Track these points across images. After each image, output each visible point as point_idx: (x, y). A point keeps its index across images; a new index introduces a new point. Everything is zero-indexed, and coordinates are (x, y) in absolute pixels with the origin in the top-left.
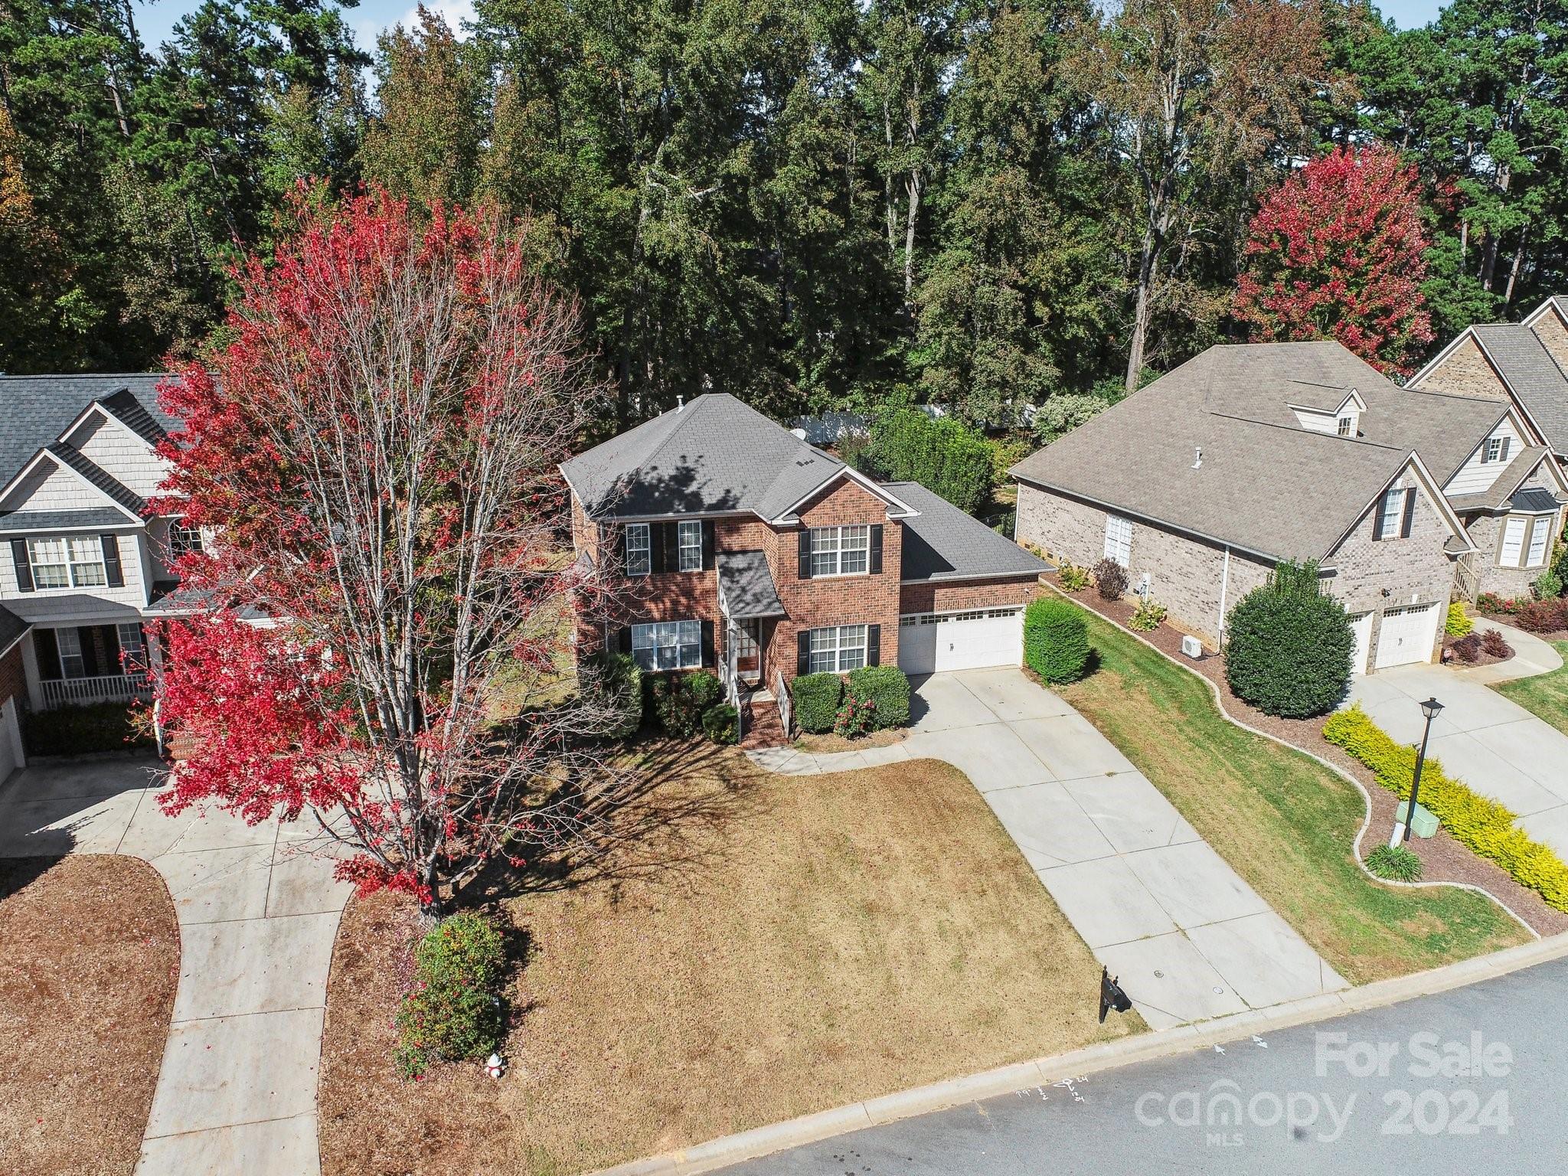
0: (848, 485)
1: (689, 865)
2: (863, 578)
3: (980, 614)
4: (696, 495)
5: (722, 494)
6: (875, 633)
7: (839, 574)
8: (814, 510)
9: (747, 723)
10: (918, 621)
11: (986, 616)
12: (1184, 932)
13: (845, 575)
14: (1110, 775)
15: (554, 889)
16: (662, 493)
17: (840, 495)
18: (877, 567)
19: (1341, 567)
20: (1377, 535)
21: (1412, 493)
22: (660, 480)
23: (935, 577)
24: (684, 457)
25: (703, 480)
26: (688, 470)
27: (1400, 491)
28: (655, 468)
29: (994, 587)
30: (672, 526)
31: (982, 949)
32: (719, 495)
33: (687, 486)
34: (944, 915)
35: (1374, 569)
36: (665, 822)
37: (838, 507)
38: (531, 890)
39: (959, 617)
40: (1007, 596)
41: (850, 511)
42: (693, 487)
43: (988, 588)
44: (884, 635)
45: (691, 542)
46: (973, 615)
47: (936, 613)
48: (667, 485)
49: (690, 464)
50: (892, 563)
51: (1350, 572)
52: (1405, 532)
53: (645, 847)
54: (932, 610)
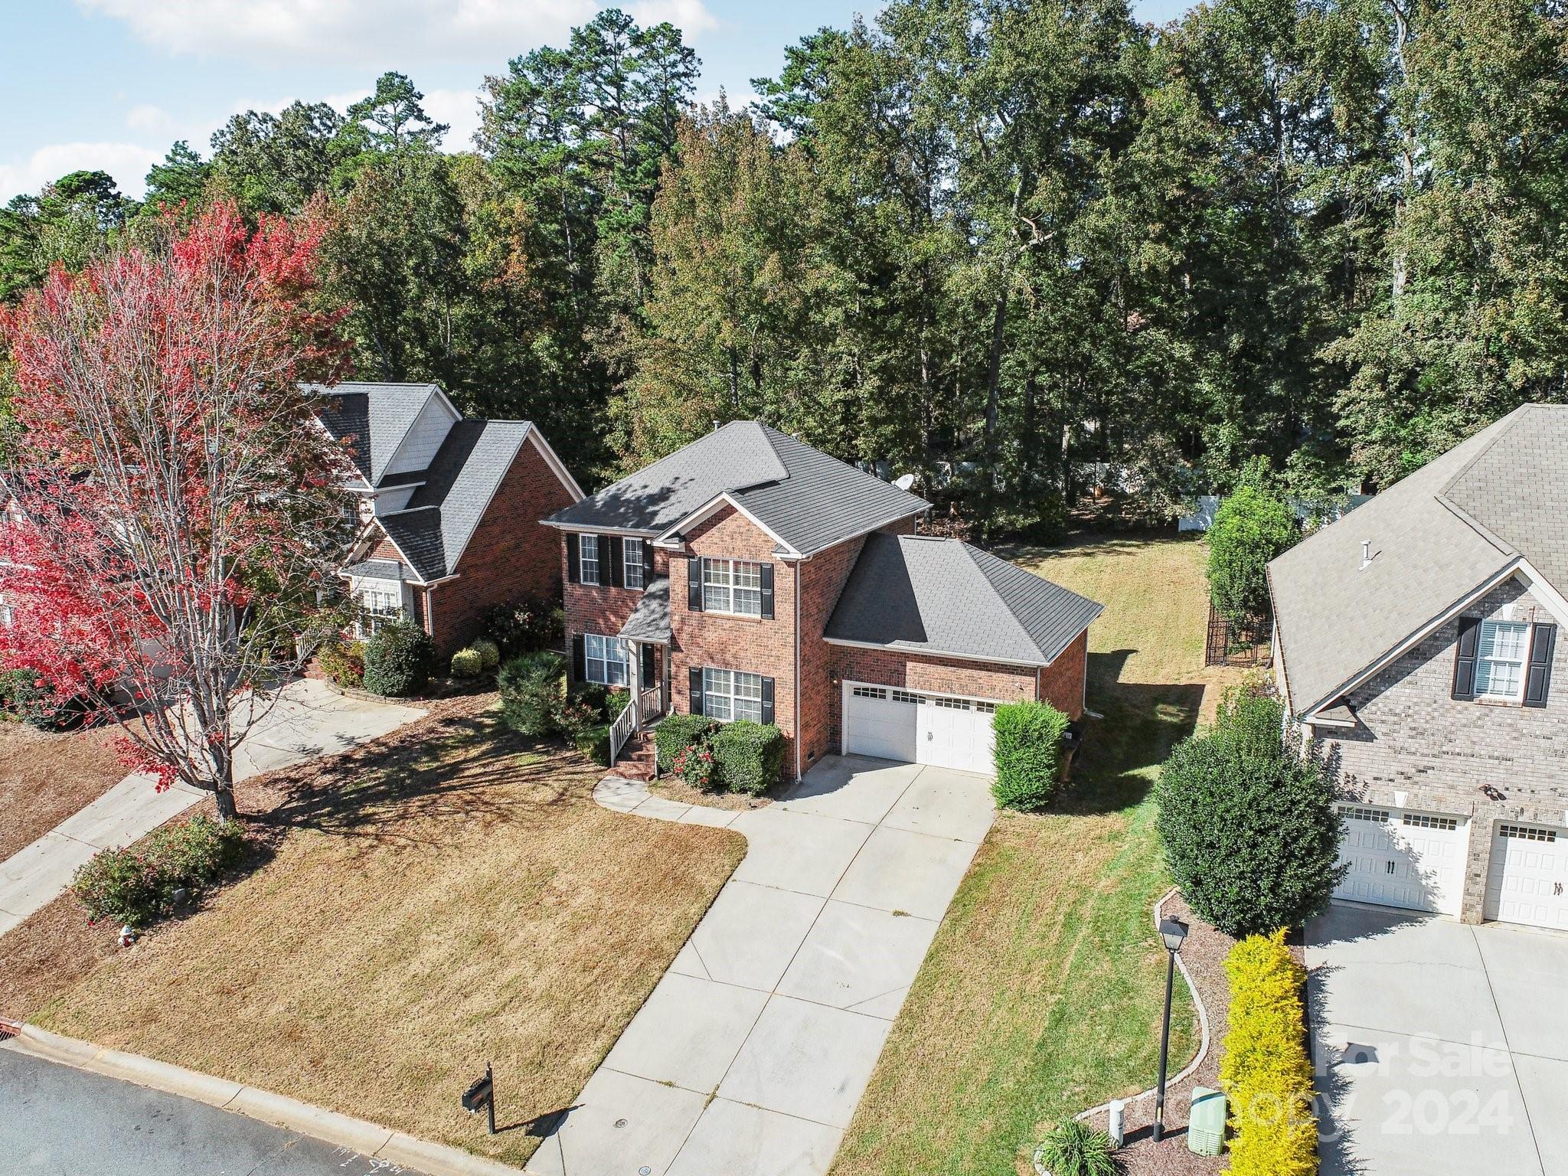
0: (735, 515)
2: (753, 621)
3: (966, 704)
4: (655, 514)
6: (768, 690)
7: (731, 613)
8: (703, 538)
10: (889, 695)
11: (973, 708)
12: (713, 1098)
13: (738, 614)
16: (628, 509)
17: (728, 524)
18: (769, 611)
19: (1384, 728)
20: (1465, 686)
22: (638, 498)
23: (898, 646)
24: (677, 478)
25: (672, 501)
26: (670, 490)
27: (1519, 627)
28: (643, 487)
29: (976, 673)
30: (617, 541)
32: (667, 517)
36: (468, 812)
37: (727, 538)
39: (939, 702)
40: (993, 688)
41: (739, 544)
43: (968, 672)
44: (779, 692)
45: (635, 560)
46: (957, 703)
47: (909, 690)
51: (1402, 738)
52: (1537, 694)
54: (904, 686)
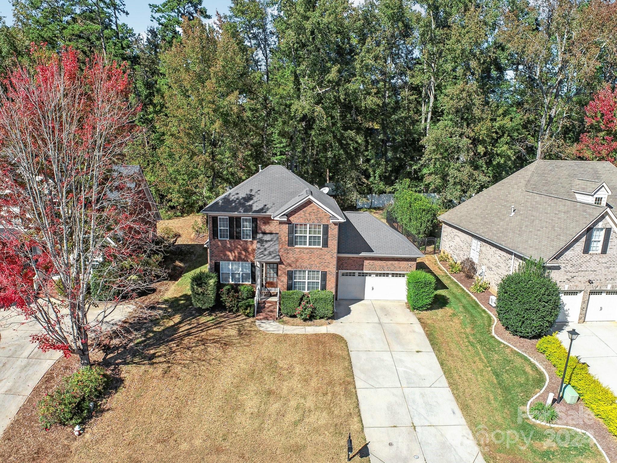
0: (312, 205)
1: (203, 363)
2: (318, 249)
3: (387, 275)
4: (251, 206)
5: (262, 206)
6: (324, 275)
7: (307, 246)
8: (296, 215)
9: (260, 308)
10: (357, 274)
11: (390, 276)
12: (415, 427)
13: (310, 246)
14: (418, 352)
15: (144, 364)
16: (236, 204)
17: (308, 209)
18: (325, 244)
19: (564, 265)
20: (586, 250)
21: (608, 231)
22: (237, 199)
23: (363, 254)
24: (251, 190)
25: (256, 200)
26: (251, 195)
27: (602, 229)
28: (237, 194)
29: (394, 262)
30: (238, 219)
31: (312, 419)
32: (261, 206)
33: (248, 202)
34: (303, 401)
35: (584, 268)
36: (204, 344)
37: (307, 215)
38: (134, 363)
39: (377, 275)
40: (400, 267)
41: (313, 217)
42: (250, 203)
43: (391, 262)
44: (328, 277)
45: (247, 227)
46: (384, 275)
47: (364, 272)
48: (240, 201)
49: (253, 193)
50: (333, 243)
51: (568, 268)
52: (604, 251)
53: (190, 353)
54: (362, 270)
